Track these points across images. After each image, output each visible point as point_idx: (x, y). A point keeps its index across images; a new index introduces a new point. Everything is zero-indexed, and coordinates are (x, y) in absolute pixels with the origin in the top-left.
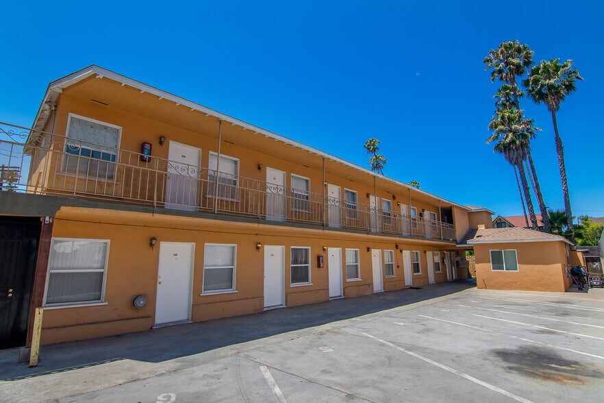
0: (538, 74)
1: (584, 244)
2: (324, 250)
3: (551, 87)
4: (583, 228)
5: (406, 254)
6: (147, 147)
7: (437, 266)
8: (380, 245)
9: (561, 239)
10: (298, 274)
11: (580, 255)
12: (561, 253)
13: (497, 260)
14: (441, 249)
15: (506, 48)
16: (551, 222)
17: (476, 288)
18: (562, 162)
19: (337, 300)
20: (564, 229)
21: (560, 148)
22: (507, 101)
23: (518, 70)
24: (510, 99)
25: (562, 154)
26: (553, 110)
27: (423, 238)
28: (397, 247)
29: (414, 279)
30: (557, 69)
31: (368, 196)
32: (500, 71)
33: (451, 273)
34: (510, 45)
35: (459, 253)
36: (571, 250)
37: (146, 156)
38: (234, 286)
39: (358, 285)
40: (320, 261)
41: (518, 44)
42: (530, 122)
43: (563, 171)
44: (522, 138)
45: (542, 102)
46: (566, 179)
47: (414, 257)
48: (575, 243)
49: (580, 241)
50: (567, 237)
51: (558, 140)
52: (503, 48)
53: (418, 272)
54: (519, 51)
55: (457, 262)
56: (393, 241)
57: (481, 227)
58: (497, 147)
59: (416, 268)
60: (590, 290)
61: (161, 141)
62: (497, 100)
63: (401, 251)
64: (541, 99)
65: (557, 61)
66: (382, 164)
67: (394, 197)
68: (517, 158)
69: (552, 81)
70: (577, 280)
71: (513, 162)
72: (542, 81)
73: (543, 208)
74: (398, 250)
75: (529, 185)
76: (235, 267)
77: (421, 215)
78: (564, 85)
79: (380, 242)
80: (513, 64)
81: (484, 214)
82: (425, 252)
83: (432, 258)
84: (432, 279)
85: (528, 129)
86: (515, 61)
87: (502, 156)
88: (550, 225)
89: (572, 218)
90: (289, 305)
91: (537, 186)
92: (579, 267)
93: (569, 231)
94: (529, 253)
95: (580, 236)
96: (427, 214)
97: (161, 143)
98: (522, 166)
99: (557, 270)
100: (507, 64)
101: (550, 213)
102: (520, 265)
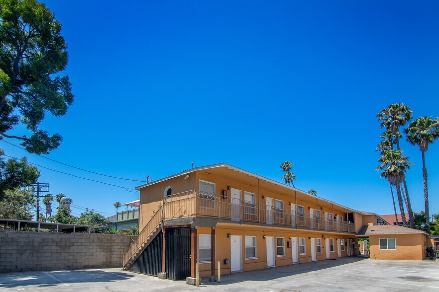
0: (415, 126)
1: (435, 234)
2: (290, 238)
3: (423, 136)
4: (436, 225)
5: (327, 240)
6: (225, 192)
7: (342, 247)
8: (315, 235)
9: (423, 232)
10: (279, 251)
11: (432, 241)
12: (422, 240)
13: (383, 244)
14: (345, 237)
15: (394, 108)
16: (415, 221)
17: (369, 259)
18: (426, 184)
19: (296, 264)
20: (423, 225)
21: (425, 175)
22: (390, 141)
23: (401, 122)
24: (392, 139)
25: (427, 179)
26: (423, 150)
27: (336, 231)
28: (323, 236)
29: (331, 254)
30: (429, 123)
31: (309, 208)
32: (389, 123)
33: (349, 251)
34: (397, 106)
35: (354, 239)
36: (427, 238)
37: (225, 196)
38: (256, 256)
39: (304, 257)
40: (288, 244)
41: (402, 106)
42: (406, 158)
43: (426, 190)
44: (401, 169)
45: (416, 144)
46: (427, 195)
47: (331, 242)
48: (430, 233)
49: (433, 232)
50: (424, 230)
51: (425, 170)
52: (392, 109)
53: (333, 250)
54: (403, 110)
55: (353, 245)
56: (320, 233)
57: (370, 225)
58: (383, 174)
59: (332, 248)
60: (437, 259)
61: (228, 188)
62: (382, 139)
63: (325, 239)
64: (416, 142)
65: (430, 118)
66: (292, 179)
67: (321, 208)
68: (396, 182)
69: (425, 132)
70: (429, 254)
71: (394, 183)
72: (417, 131)
73: (410, 212)
74: (323, 238)
75: (403, 198)
76: (256, 247)
77: (335, 218)
78: (433, 134)
79: (315, 234)
80: (398, 119)
81: (373, 217)
82: (336, 239)
83: (340, 243)
84: (339, 254)
85: (405, 163)
86: (399, 117)
87: (386, 180)
88: (414, 223)
89: (429, 218)
90: (277, 265)
91: (408, 199)
92: (431, 247)
93: (427, 226)
94: (403, 240)
95: (433, 229)
96: (338, 217)
97: (228, 189)
98: (399, 186)
99: (419, 249)
100: (393, 119)
101: (415, 215)
102: (398, 246)
